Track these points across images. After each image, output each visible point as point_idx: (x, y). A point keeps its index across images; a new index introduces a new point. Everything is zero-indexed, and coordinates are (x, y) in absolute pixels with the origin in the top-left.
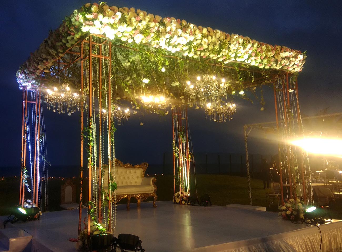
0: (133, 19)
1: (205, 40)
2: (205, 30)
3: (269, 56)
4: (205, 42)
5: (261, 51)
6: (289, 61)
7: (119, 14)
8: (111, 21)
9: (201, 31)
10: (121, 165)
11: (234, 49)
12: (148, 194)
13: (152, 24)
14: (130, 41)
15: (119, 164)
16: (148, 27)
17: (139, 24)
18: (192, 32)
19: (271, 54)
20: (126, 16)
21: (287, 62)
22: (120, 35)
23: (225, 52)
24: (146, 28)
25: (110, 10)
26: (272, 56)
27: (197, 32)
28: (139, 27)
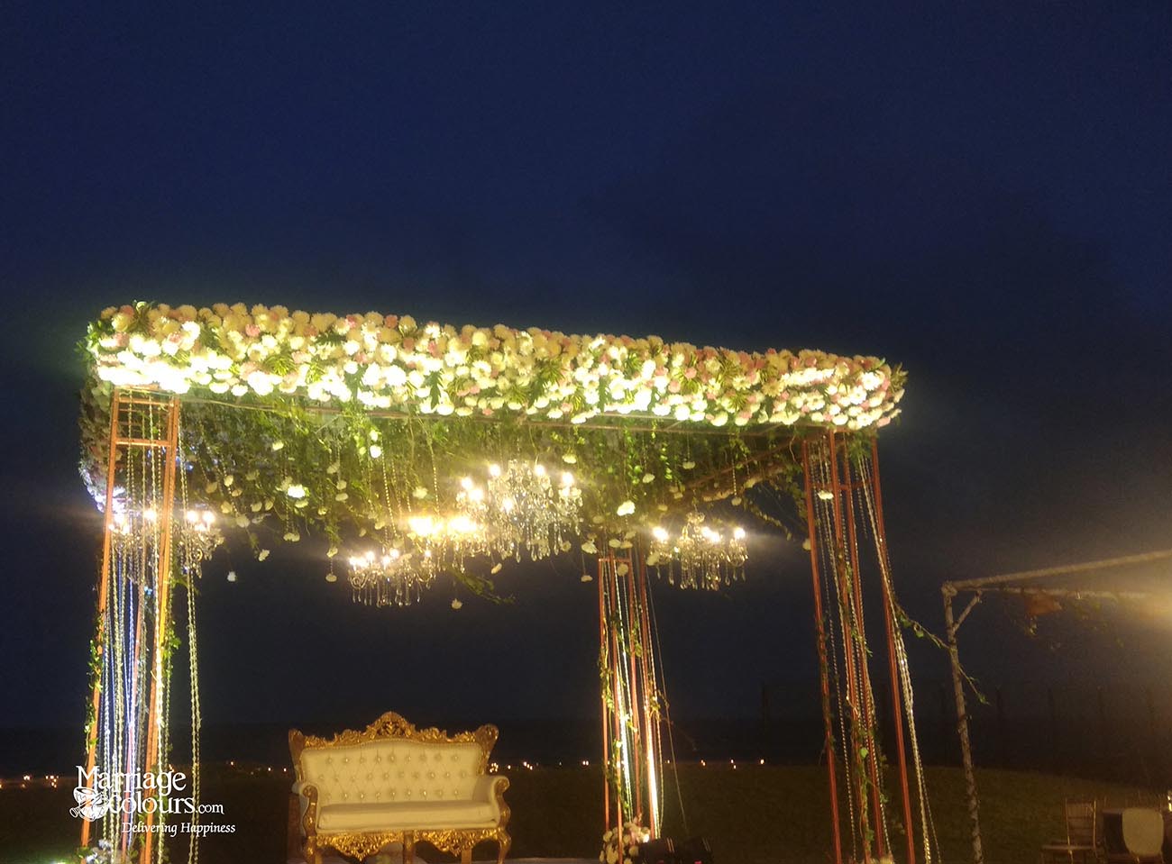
0: (235, 336)
1: (481, 364)
2: (480, 338)
3: (738, 389)
4: (482, 371)
5: (703, 376)
6: (822, 396)
7: (193, 330)
8: (170, 348)
9: (465, 341)
10: (409, 732)
11: (591, 382)
12: (478, 831)
13: (296, 342)
14: (239, 391)
15: (403, 731)
16: (286, 350)
17: (256, 346)
18: (434, 347)
19: (742, 382)
20: (213, 330)
21: (816, 400)
22: (204, 380)
23: (557, 391)
24: (282, 352)
25: (165, 319)
26: (749, 387)
27: (454, 344)
28: (257, 352)
